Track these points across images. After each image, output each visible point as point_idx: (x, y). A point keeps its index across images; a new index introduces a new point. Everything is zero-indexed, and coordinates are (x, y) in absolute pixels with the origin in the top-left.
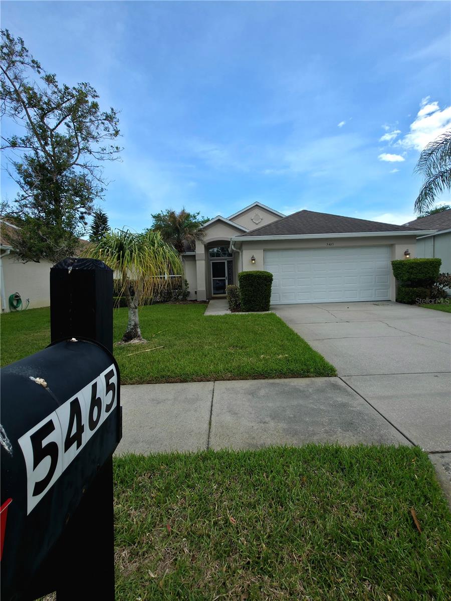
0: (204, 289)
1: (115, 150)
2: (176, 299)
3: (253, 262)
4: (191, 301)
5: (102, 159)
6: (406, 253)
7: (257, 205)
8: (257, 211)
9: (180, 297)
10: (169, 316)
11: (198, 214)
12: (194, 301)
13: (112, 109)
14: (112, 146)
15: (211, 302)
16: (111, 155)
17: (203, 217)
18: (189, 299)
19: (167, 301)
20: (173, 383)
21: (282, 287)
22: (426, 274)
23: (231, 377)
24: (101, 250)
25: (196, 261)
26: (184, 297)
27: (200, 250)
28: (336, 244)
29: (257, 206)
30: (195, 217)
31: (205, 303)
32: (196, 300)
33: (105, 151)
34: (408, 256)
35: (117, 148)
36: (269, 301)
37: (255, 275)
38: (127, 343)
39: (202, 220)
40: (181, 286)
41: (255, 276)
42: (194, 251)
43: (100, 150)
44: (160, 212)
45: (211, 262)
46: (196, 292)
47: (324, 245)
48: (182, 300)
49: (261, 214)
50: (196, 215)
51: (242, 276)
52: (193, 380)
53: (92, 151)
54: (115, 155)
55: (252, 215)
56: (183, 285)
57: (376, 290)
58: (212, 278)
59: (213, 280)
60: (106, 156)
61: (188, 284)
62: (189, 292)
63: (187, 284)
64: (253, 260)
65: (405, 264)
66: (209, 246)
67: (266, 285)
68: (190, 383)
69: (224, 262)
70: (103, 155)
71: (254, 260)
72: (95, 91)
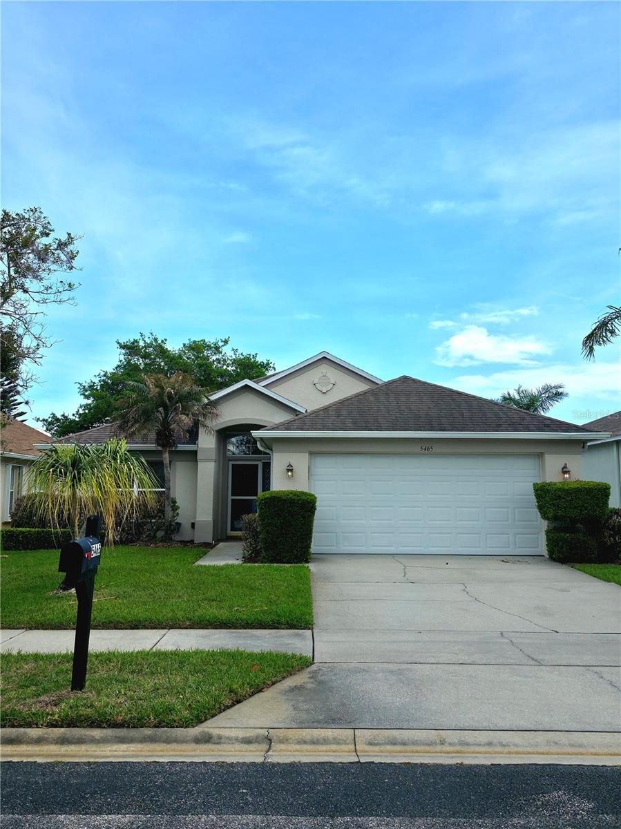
0: (210, 518)
1: (67, 287)
2: (152, 539)
3: (290, 474)
4: (181, 542)
5: (44, 301)
6: (565, 470)
7: (324, 357)
8: (324, 369)
9: (160, 534)
10: (131, 564)
11: (226, 342)
12: (188, 542)
13: (69, 234)
14: (61, 282)
15: (221, 544)
16: (59, 294)
17: (235, 351)
18: (177, 537)
19: (133, 542)
20: (122, 629)
21: (343, 521)
22: (581, 510)
23: (190, 625)
24: (51, 470)
25: (196, 461)
26: (166, 533)
27: (207, 442)
28: (436, 449)
29: (324, 360)
30: (217, 349)
31: (208, 546)
32: (192, 542)
33: (50, 291)
34: (567, 476)
35: (70, 285)
36: (309, 547)
37: (284, 498)
38: (66, 592)
39: (234, 357)
40: (161, 511)
41: (285, 500)
42: (195, 444)
43: (43, 288)
44: (138, 337)
45: (231, 463)
46: (193, 525)
47: (417, 449)
48: (163, 540)
49: (333, 374)
50: (220, 344)
51: (262, 500)
52: (145, 627)
53: (30, 290)
54: (65, 296)
55: (316, 374)
56: (168, 509)
57: (515, 534)
58: (230, 498)
59: (232, 500)
60: (51, 297)
61: (178, 508)
62: (179, 524)
63: (175, 508)
64: (288, 470)
65: (548, 491)
66: (225, 434)
67: (304, 517)
68: (141, 630)
69: (257, 466)
70: (46, 296)
71: (291, 471)
72: (49, 223)
